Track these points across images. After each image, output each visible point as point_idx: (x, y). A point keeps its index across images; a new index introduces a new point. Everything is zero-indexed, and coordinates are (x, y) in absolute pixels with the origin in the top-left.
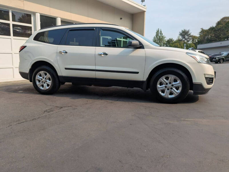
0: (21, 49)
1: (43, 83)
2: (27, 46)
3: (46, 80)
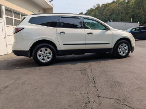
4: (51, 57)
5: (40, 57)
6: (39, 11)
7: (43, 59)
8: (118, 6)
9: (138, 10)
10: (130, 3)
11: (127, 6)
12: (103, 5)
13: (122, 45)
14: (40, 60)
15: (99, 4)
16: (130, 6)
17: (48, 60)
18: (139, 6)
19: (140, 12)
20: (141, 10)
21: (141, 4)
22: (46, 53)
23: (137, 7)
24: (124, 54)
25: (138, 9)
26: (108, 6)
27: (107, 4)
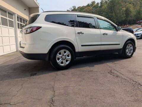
0: (32, 32)
1: (63, 60)
2: (42, 26)
3: (65, 57)
4: (70, 60)
5: (59, 60)
6: (25, 10)
7: (62, 63)
8: (93, 10)
9: (111, 14)
10: (103, 7)
11: (100, 9)
12: (79, 8)
13: (129, 46)
14: (59, 63)
15: (75, 7)
16: (103, 10)
17: (67, 63)
18: (112, 10)
19: (112, 16)
20: (114, 14)
21: (113, 8)
22: (65, 56)
23: (110, 11)
24: (130, 54)
25: (111, 12)
26: (84, 9)
27: (82, 7)
